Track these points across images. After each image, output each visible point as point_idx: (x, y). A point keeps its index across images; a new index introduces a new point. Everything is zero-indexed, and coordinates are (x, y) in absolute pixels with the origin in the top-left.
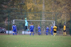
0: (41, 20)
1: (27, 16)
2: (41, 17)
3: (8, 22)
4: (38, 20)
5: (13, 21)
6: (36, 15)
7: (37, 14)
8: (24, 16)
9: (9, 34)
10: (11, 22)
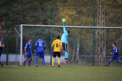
0: (95, 25)
1: (56, 15)
2: (95, 16)
3: (5, 31)
4: (86, 24)
5: (18, 28)
6: (80, 13)
7: (84, 10)
8: (49, 13)
9: (7, 63)
10: (13, 30)
